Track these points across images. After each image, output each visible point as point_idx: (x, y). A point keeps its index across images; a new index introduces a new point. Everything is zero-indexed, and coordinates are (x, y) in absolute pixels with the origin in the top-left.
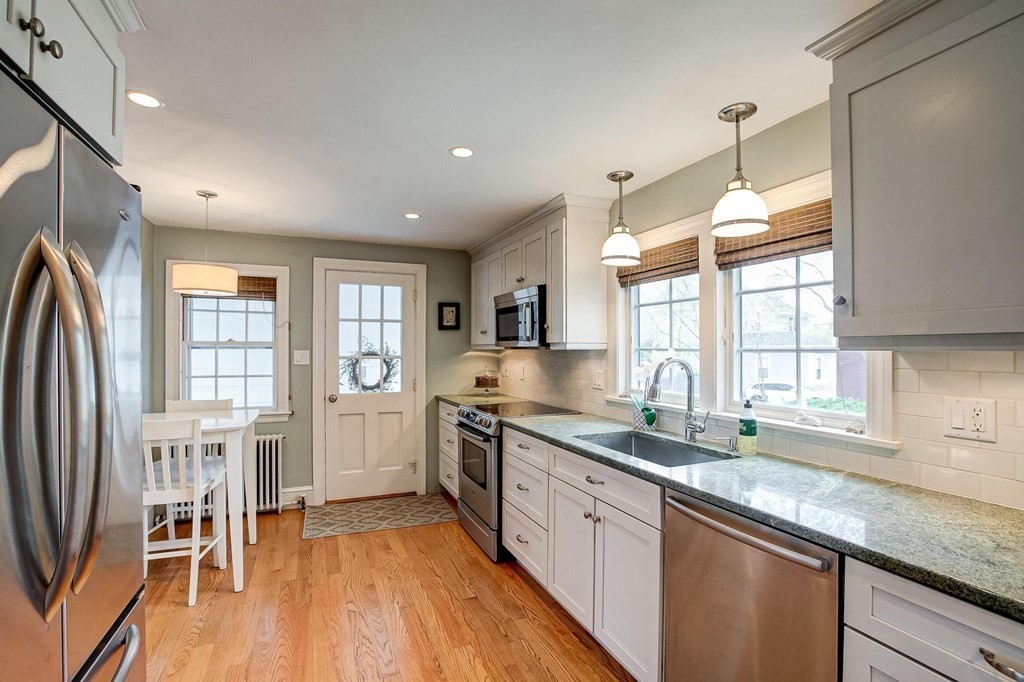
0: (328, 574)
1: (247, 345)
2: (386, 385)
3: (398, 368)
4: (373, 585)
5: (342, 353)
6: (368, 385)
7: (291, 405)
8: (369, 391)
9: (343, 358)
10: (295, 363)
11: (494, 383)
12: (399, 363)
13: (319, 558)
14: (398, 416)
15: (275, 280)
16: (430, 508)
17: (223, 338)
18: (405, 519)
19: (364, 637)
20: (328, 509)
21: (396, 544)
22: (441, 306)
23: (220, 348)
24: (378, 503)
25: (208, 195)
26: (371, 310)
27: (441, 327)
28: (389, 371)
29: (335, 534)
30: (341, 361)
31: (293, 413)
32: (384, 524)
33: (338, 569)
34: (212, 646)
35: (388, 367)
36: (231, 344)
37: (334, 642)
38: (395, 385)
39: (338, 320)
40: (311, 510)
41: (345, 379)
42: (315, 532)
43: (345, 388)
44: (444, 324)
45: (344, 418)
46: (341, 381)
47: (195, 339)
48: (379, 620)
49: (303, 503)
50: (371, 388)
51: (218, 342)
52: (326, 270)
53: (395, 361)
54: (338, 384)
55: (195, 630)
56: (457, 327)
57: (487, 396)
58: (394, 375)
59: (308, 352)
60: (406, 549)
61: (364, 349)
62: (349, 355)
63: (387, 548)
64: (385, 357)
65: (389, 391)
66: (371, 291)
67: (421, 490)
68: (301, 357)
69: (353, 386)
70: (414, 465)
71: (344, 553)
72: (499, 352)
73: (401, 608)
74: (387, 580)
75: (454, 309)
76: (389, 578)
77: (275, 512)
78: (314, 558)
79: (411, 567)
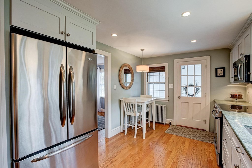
0: (163, 143)
1: (159, 83)
2: (196, 95)
3: (200, 90)
4: (171, 152)
5: (182, 85)
6: (190, 94)
7: (168, 98)
8: (191, 96)
9: (183, 86)
10: (170, 87)
11: (240, 97)
12: (201, 88)
13: (165, 139)
14: (200, 104)
15: (165, 67)
16: (207, 136)
17: (155, 82)
18: (195, 137)
19: (158, 164)
20: (176, 127)
21: (187, 143)
22: (217, 69)
23: (154, 84)
24: (191, 130)
25: (143, 50)
26: (191, 72)
27: (217, 76)
28: (197, 91)
29: (173, 134)
30: (182, 87)
31: (169, 100)
32: (188, 136)
33: (167, 143)
34: (131, 147)
35: (197, 89)
36: (156, 83)
37: (151, 161)
38: (199, 95)
39: (181, 76)
40: (172, 126)
41: (183, 92)
42: (169, 132)
43: (183, 95)
44: (218, 75)
45: (182, 103)
46: (182, 93)
47: (150, 82)
48: (165, 162)
49: (170, 124)
50: (192, 95)
51: (154, 82)
52: (177, 62)
53: (199, 87)
54: (181, 93)
55: (132, 143)
56: (224, 76)
57: (236, 102)
58: (199, 92)
59: (173, 85)
60: (189, 146)
61: (189, 84)
62: (185, 85)
63: (184, 143)
64: (195, 86)
65: (197, 97)
66: (191, 67)
67: (208, 130)
68: (171, 86)
69: (186, 94)
70: (205, 121)
71: (171, 140)
72: (246, 85)
73: (173, 162)
74: (176, 152)
75: (222, 70)
76: (177, 152)
77: (163, 124)
78: (163, 138)
79: (186, 152)
